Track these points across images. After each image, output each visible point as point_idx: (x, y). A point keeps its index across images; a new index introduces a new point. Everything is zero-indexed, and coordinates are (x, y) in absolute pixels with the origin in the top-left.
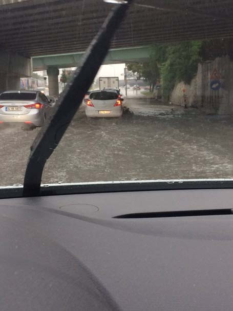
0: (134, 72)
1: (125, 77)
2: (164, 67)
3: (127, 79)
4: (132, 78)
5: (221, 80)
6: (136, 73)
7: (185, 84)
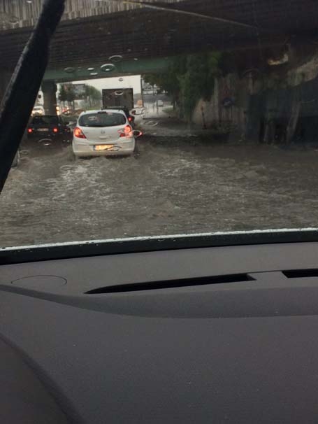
0: (152, 84)
1: (142, 90)
2: (184, 80)
3: (145, 93)
4: (151, 92)
5: (233, 98)
6: (155, 86)
7: (205, 100)
